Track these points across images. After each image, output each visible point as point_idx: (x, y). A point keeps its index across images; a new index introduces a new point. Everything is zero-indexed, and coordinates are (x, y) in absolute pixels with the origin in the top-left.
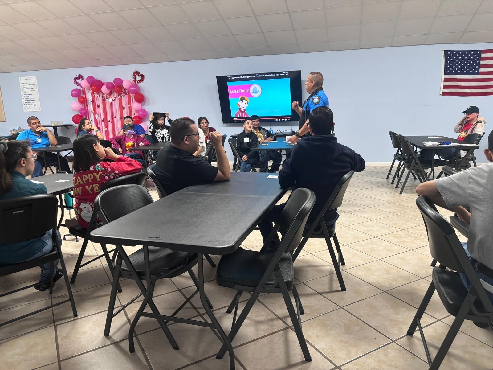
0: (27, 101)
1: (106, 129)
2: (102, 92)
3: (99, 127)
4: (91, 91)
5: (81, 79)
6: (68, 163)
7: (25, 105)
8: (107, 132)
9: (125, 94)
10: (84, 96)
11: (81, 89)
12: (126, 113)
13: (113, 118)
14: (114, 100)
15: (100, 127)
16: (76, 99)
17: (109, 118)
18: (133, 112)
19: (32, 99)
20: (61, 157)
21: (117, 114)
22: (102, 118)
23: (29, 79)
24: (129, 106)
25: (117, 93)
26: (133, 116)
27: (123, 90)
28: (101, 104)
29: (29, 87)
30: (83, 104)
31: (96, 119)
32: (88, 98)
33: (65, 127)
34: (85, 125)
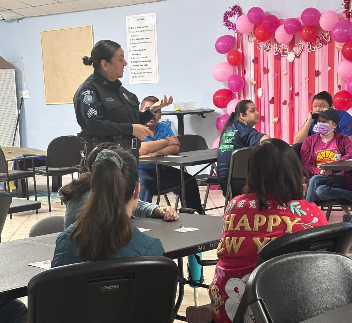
0: (136, 64)
1: (277, 119)
2: (275, 41)
3: (262, 115)
4: (255, 39)
5: (237, 15)
6: (200, 189)
7: (133, 71)
8: (278, 125)
9: (323, 42)
10: (240, 50)
11: (236, 36)
12: (320, 87)
13: (293, 94)
14: (298, 57)
15: (264, 116)
16: (224, 58)
17: (285, 96)
18: (337, 81)
19: (145, 60)
20: (187, 175)
21: (302, 88)
22: (271, 95)
23: (143, 19)
24: (329, 68)
25: (306, 41)
26: (336, 90)
27: (320, 34)
28: (271, 66)
29: (141, 35)
30: (236, 67)
31: (258, 98)
32: (247, 55)
33: (199, 115)
34: (247, 112)
